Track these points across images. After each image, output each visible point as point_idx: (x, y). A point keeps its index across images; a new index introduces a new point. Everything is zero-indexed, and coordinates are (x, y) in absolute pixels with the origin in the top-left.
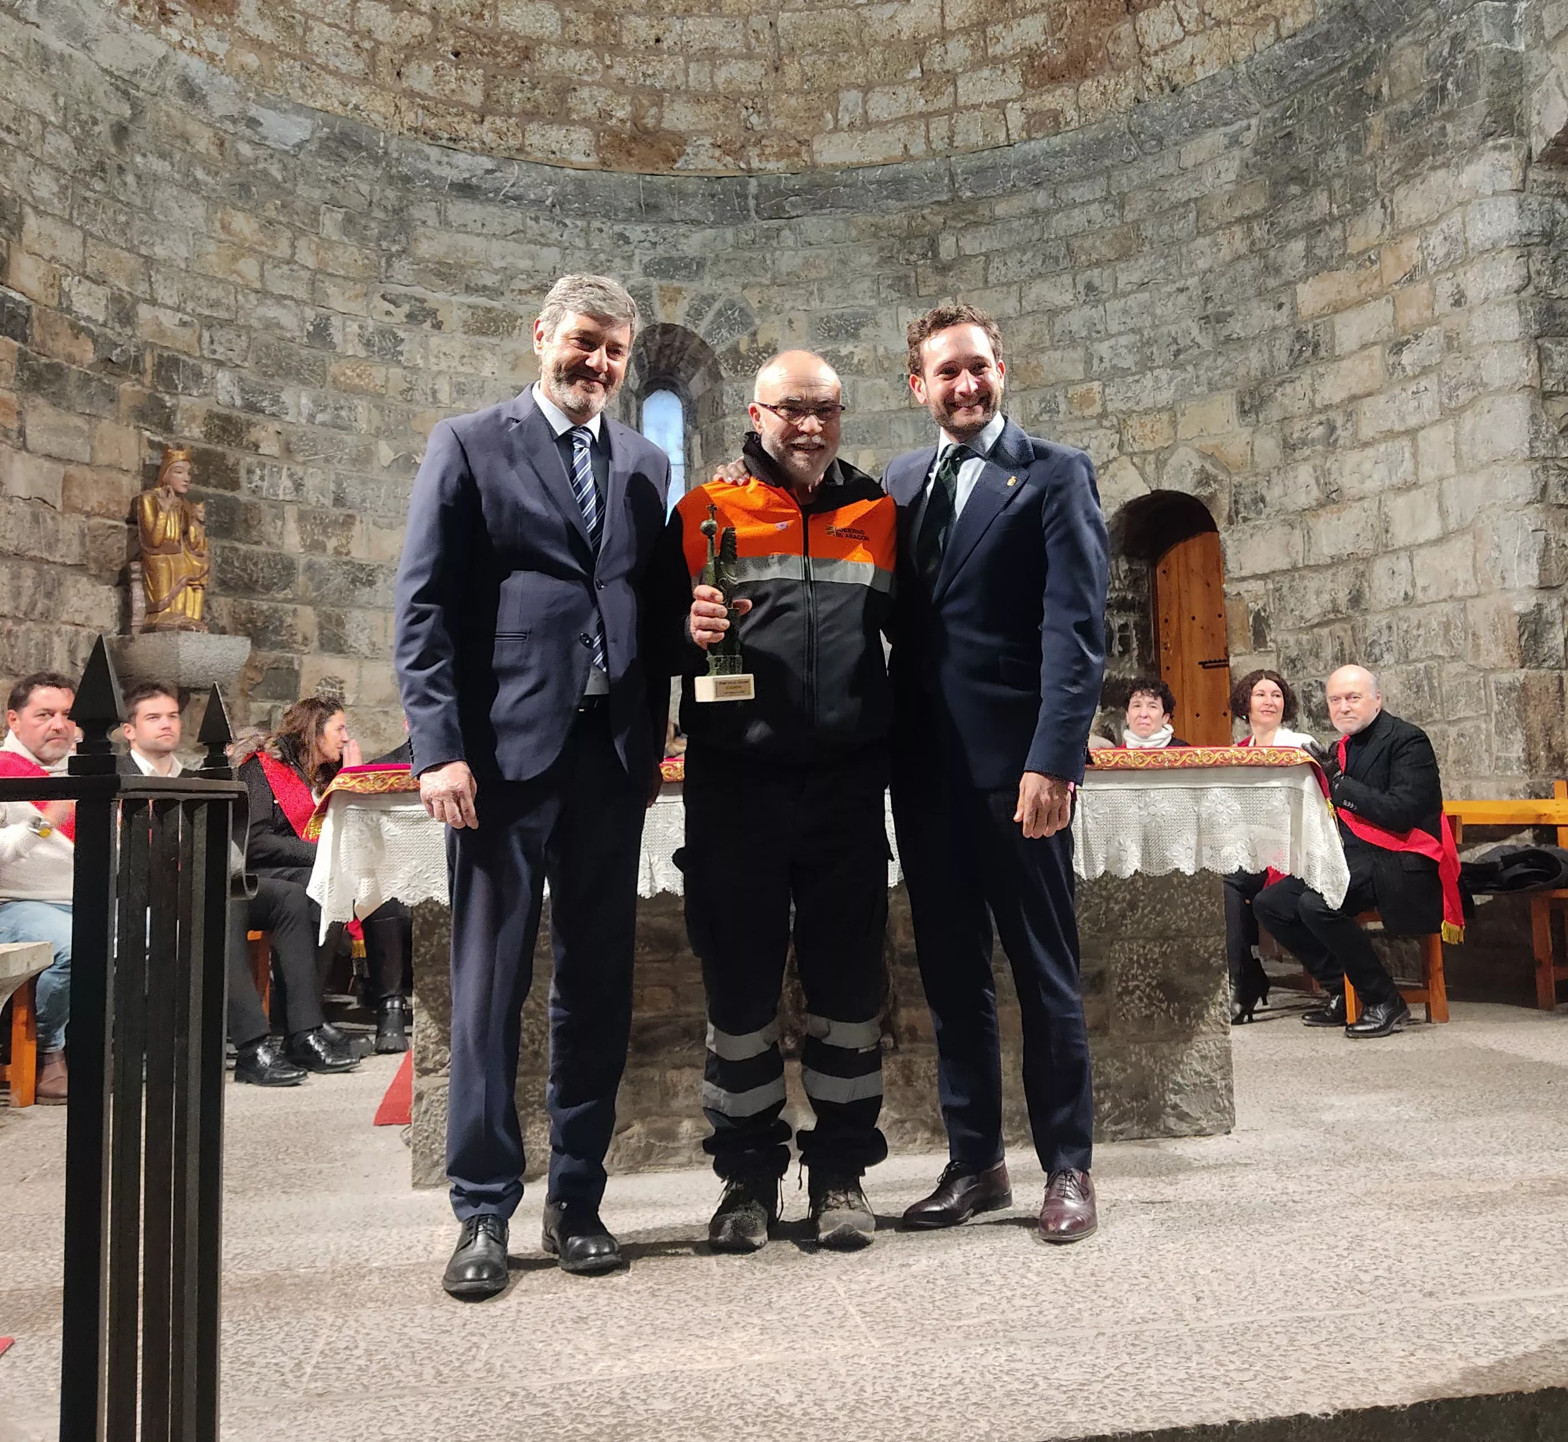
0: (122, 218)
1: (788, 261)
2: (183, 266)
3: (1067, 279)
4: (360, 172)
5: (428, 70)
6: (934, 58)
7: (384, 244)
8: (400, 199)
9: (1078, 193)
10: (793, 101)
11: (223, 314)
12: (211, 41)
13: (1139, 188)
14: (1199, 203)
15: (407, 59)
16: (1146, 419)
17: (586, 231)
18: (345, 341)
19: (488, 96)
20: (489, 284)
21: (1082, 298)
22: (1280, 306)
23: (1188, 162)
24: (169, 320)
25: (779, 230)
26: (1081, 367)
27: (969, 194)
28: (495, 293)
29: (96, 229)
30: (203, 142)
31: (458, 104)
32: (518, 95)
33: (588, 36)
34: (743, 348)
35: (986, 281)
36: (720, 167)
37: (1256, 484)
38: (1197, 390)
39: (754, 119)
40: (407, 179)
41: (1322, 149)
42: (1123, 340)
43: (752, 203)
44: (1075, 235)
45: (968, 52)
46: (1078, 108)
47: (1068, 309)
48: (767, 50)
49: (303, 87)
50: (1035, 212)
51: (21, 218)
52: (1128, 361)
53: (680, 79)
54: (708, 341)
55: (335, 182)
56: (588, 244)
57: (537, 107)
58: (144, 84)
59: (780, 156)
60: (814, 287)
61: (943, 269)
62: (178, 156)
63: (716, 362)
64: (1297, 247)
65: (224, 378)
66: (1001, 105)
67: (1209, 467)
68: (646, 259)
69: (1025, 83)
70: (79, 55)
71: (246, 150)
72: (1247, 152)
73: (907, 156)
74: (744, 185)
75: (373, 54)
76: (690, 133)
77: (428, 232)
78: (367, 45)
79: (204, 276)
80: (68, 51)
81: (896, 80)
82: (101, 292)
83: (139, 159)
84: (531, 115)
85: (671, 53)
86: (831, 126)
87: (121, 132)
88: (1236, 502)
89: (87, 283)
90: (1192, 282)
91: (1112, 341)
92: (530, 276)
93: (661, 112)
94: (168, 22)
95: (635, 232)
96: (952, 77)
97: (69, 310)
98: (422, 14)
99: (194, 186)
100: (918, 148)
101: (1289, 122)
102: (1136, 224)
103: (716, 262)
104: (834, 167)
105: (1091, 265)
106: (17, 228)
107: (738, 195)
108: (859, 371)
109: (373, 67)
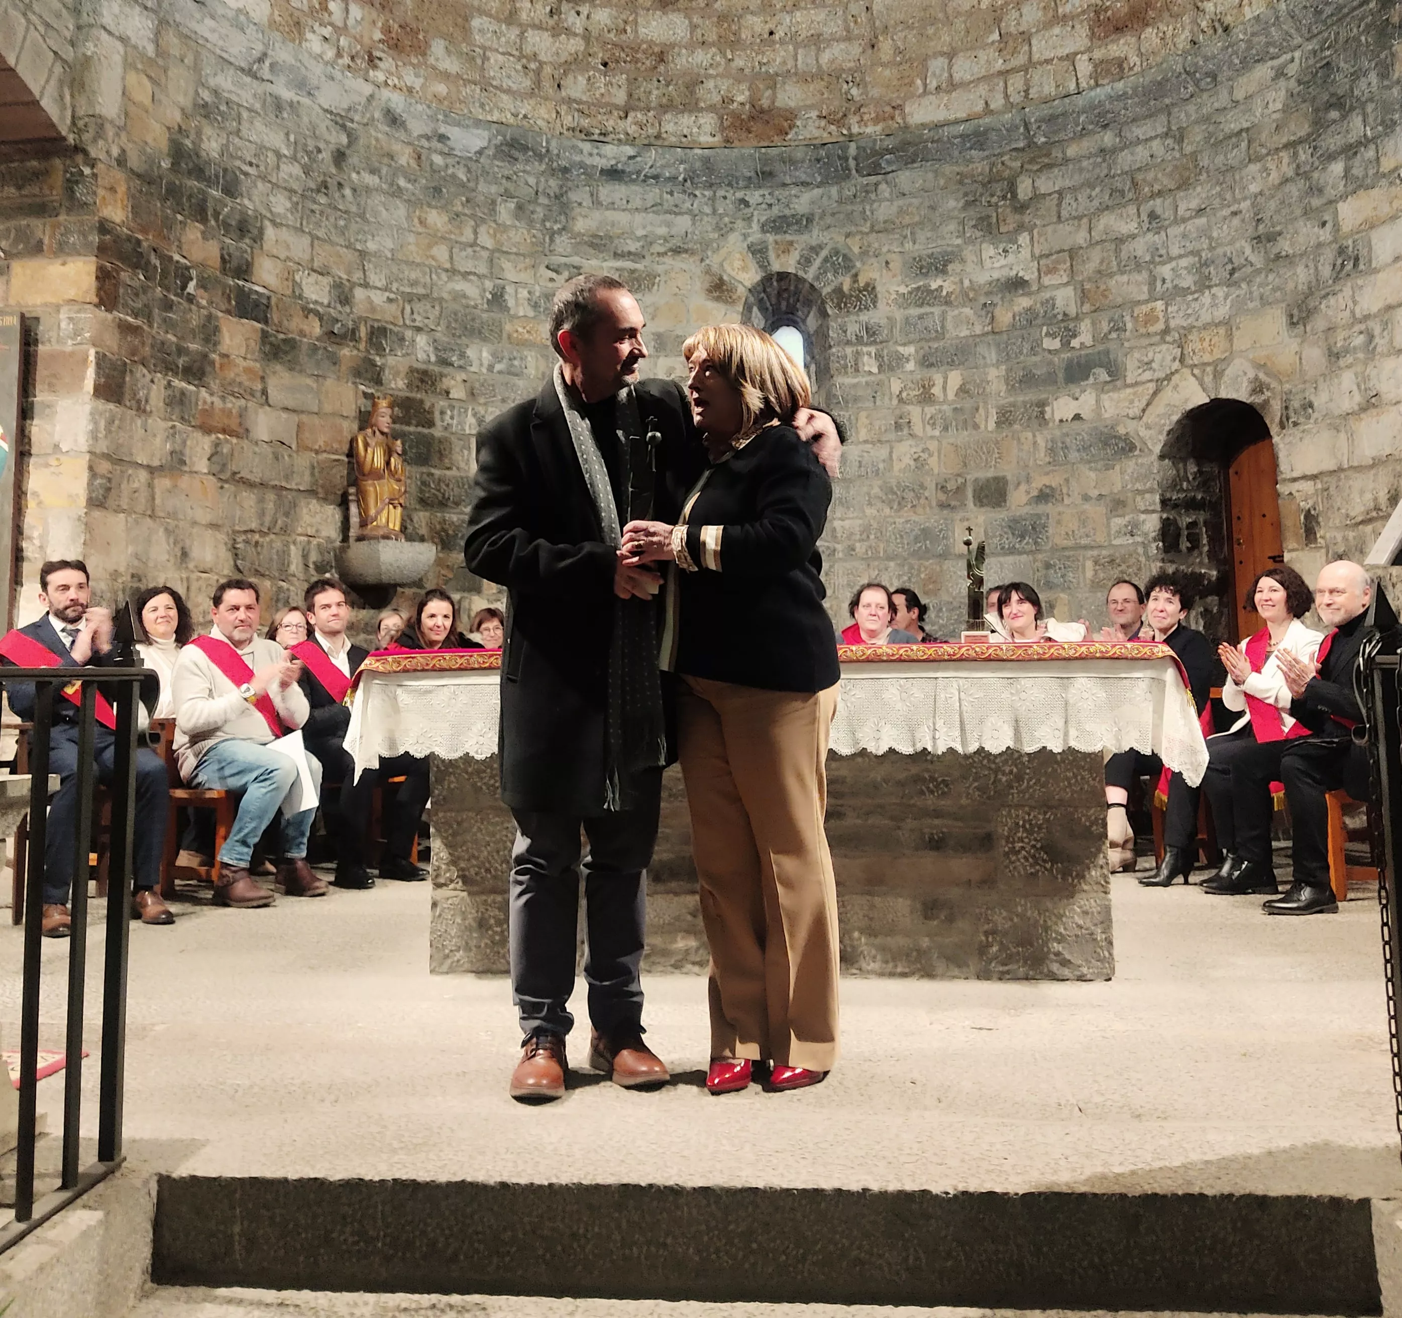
0: (342, 223)
1: (884, 211)
2: (389, 255)
3: (1132, 210)
4: (528, 168)
5: (582, 80)
6: (1010, 23)
7: (548, 225)
8: (561, 187)
9: (1140, 131)
10: (887, 72)
11: (421, 291)
12: (410, 78)
13: (1197, 122)
14: (1250, 132)
15: (566, 73)
16: (1204, 334)
17: (713, 199)
18: (517, 305)
19: (630, 95)
20: (633, 250)
21: (1146, 226)
22: (1324, 224)
23: (1239, 95)
24: (379, 298)
25: (876, 184)
26: (1145, 289)
27: (1043, 139)
28: (637, 256)
29: (321, 233)
30: (405, 158)
31: (608, 104)
32: (655, 92)
33: (712, 37)
34: (846, 288)
35: (1059, 217)
36: (825, 135)
37: (1304, 391)
38: (1251, 305)
39: (854, 91)
40: (565, 170)
41: (1355, 76)
42: (1184, 262)
43: (852, 163)
44: (1139, 169)
45: (1040, 13)
46: (1140, 54)
47: (1133, 237)
48: (866, 31)
49: (482, 106)
50: (1102, 150)
51: (261, 231)
52: (1187, 281)
53: (790, 64)
54: (816, 284)
55: (508, 178)
56: (714, 211)
57: (671, 100)
58: (357, 118)
59: (876, 120)
60: (908, 232)
61: (1021, 208)
62: (384, 170)
63: (823, 302)
64: (1337, 168)
65: (421, 340)
66: (1071, 58)
67: (1262, 376)
68: (763, 219)
69: (1092, 36)
70: (305, 101)
71: (438, 160)
72: (1293, 83)
73: (988, 110)
74: (845, 149)
75: (538, 72)
76: (799, 109)
77: (584, 211)
78: (533, 66)
79: (407, 263)
80: (296, 99)
81: (978, 44)
82: (326, 281)
83: (354, 176)
84: (666, 107)
85: (782, 42)
86: (921, 90)
87: (340, 157)
88: (1287, 408)
89: (315, 275)
90: (1245, 205)
91: (1174, 264)
92: (665, 240)
93: (774, 94)
94: (375, 67)
95: (754, 197)
96: (1026, 37)
97: (300, 297)
98: (575, 35)
99: (397, 192)
100: (997, 102)
101: (1328, 53)
102: (1194, 154)
103: (823, 216)
104: (923, 126)
105: (1153, 196)
106: (259, 238)
107: (839, 158)
108: (948, 303)
109: (538, 83)
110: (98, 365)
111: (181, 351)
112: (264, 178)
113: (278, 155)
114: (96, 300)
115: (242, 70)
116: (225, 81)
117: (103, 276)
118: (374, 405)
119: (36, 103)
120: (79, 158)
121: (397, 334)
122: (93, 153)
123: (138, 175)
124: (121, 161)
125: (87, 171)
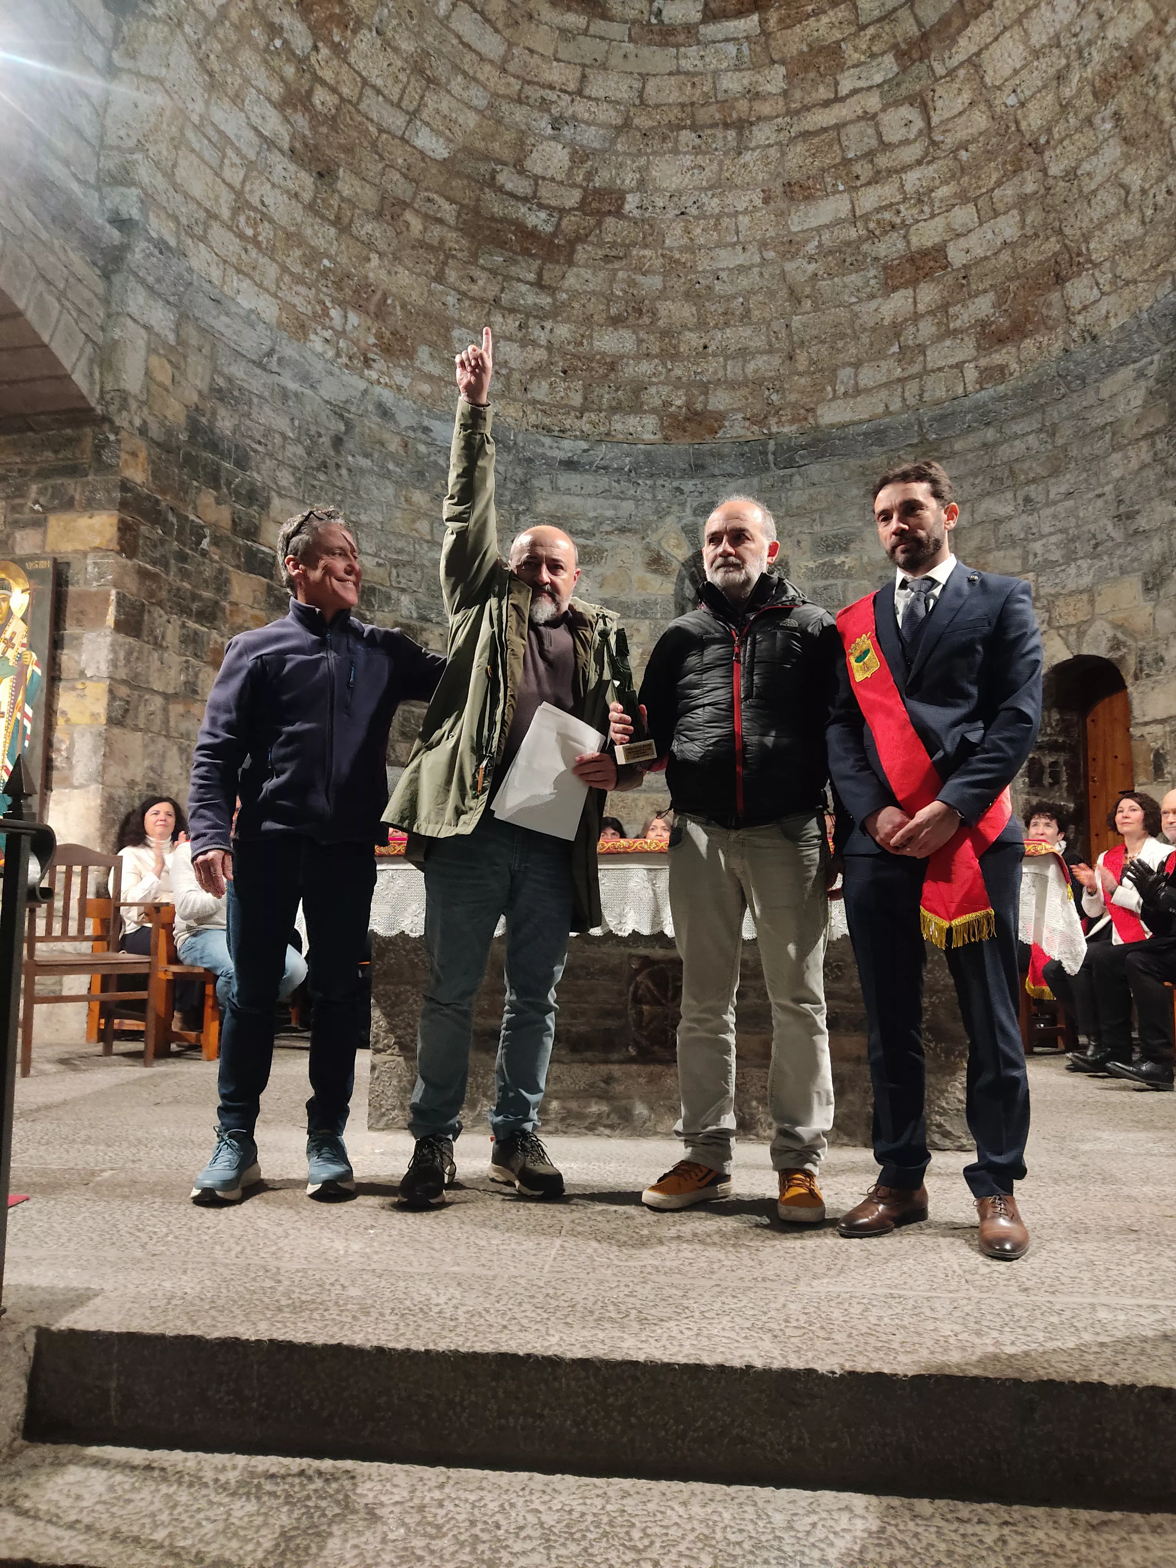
0: (339, 498)
3: (1009, 495)
5: (545, 384)
6: (909, 337)
7: (513, 506)
8: (526, 474)
9: (1017, 428)
10: (803, 381)
11: (405, 558)
12: (399, 378)
13: (1067, 419)
14: (1114, 426)
15: (531, 378)
16: (1070, 600)
17: (653, 487)
19: (585, 399)
20: (584, 528)
21: (1021, 508)
23: (1105, 394)
25: (791, 476)
26: (1019, 562)
27: (934, 436)
28: (589, 534)
30: (394, 445)
31: (566, 406)
32: (607, 396)
33: (655, 350)
36: (749, 434)
37: (1156, 647)
38: (1111, 574)
39: (774, 397)
40: (530, 461)
42: (1053, 539)
43: (771, 457)
44: (1017, 460)
45: (934, 328)
46: (1020, 362)
47: (1010, 518)
48: (784, 345)
50: (985, 445)
51: (268, 500)
52: (1056, 555)
53: (721, 374)
56: (654, 497)
57: (620, 403)
58: (353, 409)
59: (792, 421)
60: (816, 516)
62: (376, 455)
65: (405, 600)
66: (959, 366)
67: (1120, 635)
68: (695, 504)
69: (978, 347)
70: (309, 392)
71: (422, 448)
72: (1152, 382)
73: (887, 412)
74: (765, 444)
75: (508, 377)
76: (727, 412)
77: (544, 496)
78: (504, 371)
79: (394, 533)
80: (300, 390)
81: (881, 355)
83: (350, 458)
84: (615, 409)
85: (714, 355)
86: (831, 396)
87: (338, 442)
88: (1141, 662)
90: (1108, 488)
91: (1044, 541)
92: (613, 521)
93: (707, 399)
94: (369, 367)
95: (688, 485)
96: (922, 349)
98: (540, 346)
99: (387, 475)
100: (896, 405)
102: (1065, 448)
104: (832, 426)
105: (1028, 483)
106: (265, 506)
107: (761, 453)
108: (849, 576)
109: (508, 386)
110: (118, 606)
111: (195, 597)
112: (271, 455)
113: (284, 437)
114: (117, 548)
115: (254, 362)
116: (238, 371)
117: (124, 528)
119: (68, 377)
120: (106, 427)
121: (385, 593)
122: (118, 422)
123: (158, 445)
124: (143, 431)
125: (112, 437)
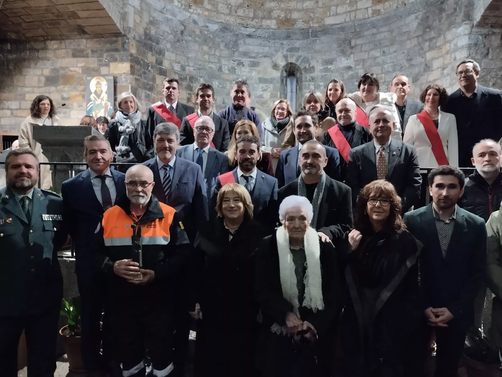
0: (183, 50)
1: (318, 47)
2: (194, 58)
3: (379, 50)
4: (228, 34)
5: (242, 10)
7: (233, 49)
8: (236, 39)
10: (320, 10)
11: (201, 67)
12: (199, 11)
15: (238, 9)
17: (274, 43)
18: (225, 70)
19: (254, 15)
20: (254, 56)
21: (382, 54)
22: (423, 58)
23: (407, 22)
24: (191, 69)
25: (316, 40)
26: (380, 71)
27: (359, 30)
28: (255, 58)
29: (178, 53)
31: (248, 17)
32: (261, 14)
34: (307, 67)
35: (361, 51)
36: (304, 26)
39: (312, 15)
40: (237, 35)
42: (390, 64)
43: (310, 34)
44: (382, 39)
46: (384, 9)
47: (378, 57)
49: (217, 18)
50: (373, 34)
51: (164, 53)
52: (391, 70)
53: (295, 7)
54: (300, 66)
55: (223, 37)
56: (275, 46)
57: (265, 16)
58: (186, 22)
59: (317, 23)
60: (323, 53)
61: (352, 48)
62: (193, 36)
63: (301, 71)
64: (427, 44)
65: (202, 80)
66: (367, 9)
68: (287, 48)
69: (373, 3)
70: (174, 18)
71: (206, 32)
73: (345, 22)
74: (309, 30)
75: (231, 8)
76: (297, 19)
77: (242, 46)
78: (230, 6)
80: (172, 18)
81: (344, 3)
82: (179, 65)
83: (186, 37)
84: (264, 18)
85: (294, 1)
86: (329, 15)
87: (182, 33)
89: (177, 64)
90: (405, 51)
91: (388, 65)
92: (262, 54)
93: (291, 15)
94: (190, 8)
95: (285, 42)
96: (356, 2)
97: (174, 69)
99: (196, 41)
100: (348, 20)
102: (395, 37)
103: (302, 48)
104: (329, 25)
105: (384, 47)
106: (164, 55)
107: (307, 33)
108: (332, 72)
109: (231, 11)
110: (131, 89)
111: (148, 84)
112: (165, 39)
113: (168, 33)
114: (130, 73)
115: (160, 11)
116: (156, 15)
117: (132, 67)
118: (191, 96)
119: (115, 24)
120: (125, 38)
121: (196, 78)
122: (128, 36)
123: (138, 41)
124: (134, 38)
125: (127, 41)
